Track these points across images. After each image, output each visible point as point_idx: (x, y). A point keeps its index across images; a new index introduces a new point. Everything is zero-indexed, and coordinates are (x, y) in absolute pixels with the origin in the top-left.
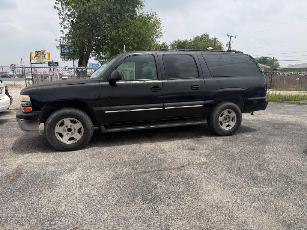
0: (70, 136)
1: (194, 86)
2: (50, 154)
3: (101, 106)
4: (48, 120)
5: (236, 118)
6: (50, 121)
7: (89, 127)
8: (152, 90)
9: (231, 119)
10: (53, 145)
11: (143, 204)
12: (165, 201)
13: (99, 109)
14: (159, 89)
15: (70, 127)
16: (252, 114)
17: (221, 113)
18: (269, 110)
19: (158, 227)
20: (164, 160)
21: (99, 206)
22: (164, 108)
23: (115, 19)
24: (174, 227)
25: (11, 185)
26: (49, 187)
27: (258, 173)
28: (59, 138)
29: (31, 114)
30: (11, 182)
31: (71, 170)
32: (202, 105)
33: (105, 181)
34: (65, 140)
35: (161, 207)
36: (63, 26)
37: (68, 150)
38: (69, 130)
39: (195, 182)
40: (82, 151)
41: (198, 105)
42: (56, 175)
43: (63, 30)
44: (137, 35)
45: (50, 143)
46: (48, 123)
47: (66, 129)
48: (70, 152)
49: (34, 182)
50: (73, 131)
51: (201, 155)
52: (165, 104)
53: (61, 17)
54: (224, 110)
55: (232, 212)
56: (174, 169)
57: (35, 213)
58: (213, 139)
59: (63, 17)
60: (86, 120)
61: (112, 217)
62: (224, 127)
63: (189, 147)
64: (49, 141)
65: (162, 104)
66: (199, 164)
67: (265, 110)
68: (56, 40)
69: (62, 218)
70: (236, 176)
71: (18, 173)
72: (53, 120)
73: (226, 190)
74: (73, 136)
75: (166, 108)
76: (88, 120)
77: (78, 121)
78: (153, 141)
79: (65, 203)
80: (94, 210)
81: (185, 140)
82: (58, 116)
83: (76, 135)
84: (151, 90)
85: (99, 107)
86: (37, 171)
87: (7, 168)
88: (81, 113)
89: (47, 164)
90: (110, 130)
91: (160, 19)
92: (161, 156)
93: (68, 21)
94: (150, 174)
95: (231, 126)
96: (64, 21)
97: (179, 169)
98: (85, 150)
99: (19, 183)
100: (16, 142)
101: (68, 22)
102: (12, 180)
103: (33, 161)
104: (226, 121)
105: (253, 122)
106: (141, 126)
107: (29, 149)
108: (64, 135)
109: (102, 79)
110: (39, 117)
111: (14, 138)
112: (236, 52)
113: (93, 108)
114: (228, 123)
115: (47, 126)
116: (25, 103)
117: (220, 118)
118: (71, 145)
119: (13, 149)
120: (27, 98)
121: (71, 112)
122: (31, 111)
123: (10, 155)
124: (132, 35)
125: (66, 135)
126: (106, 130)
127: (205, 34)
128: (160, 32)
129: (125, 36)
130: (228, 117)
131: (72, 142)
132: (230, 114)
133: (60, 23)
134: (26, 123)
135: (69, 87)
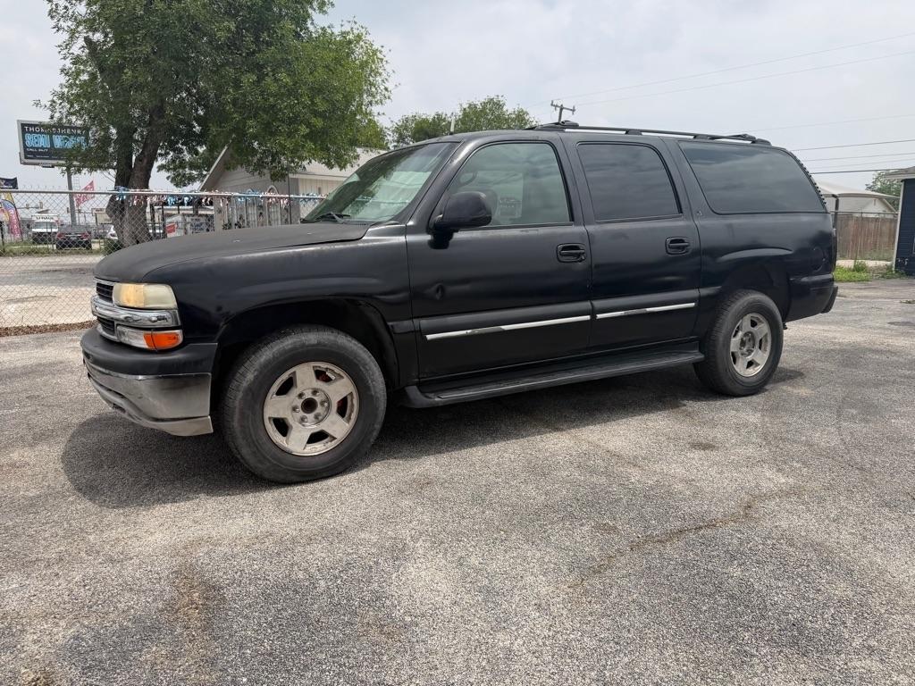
0: (310, 427)
1: (672, 242)
2: (250, 497)
3: (412, 318)
4: (244, 375)
5: (769, 339)
6: (250, 376)
7: (377, 390)
8: (560, 257)
9: (758, 344)
10: (260, 465)
13: (405, 325)
14: (579, 255)
15: (311, 396)
17: (736, 327)
20: (666, 491)
22: (593, 316)
23: (249, 38)
25: (223, 647)
26: (382, 633)
28: (277, 437)
29: (177, 356)
32: (694, 304)
33: (565, 588)
34: (297, 443)
36: (68, 55)
37: (305, 479)
38: (309, 406)
44: (320, 91)
45: (247, 457)
46: (245, 384)
47: (299, 402)
49: (307, 622)
50: (319, 409)
52: (598, 304)
54: (742, 318)
56: (734, 518)
60: (366, 367)
62: (740, 368)
63: (688, 439)
65: (586, 305)
66: (784, 493)
67: (832, 310)
72: (261, 373)
74: (324, 426)
75: (599, 316)
76: (375, 369)
77: (341, 372)
82: (278, 358)
83: (333, 423)
84: (559, 260)
85: (408, 319)
88: (351, 345)
90: (438, 399)
91: (382, 49)
92: (637, 475)
95: (757, 365)
97: (748, 517)
98: (364, 471)
102: (208, 623)
104: (745, 350)
106: (525, 377)
107: (147, 485)
108: (294, 426)
109: (411, 223)
110: (210, 364)
111: (43, 448)
112: (753, 142)
113: (390, 324)
114: (749, 355)
115: (240, 395)
116: (153, 315)
117: (733, 340)
118: (317, 458)
119: (80, 490)
120: (163, 295)
121: (322, 340)
122: (178, 344)
123: (94, 517)
124: (303, 90)
125: (300, 423)
126: (425, 399)
127: (492, 99)
128: (382, 87)
129: (283, 94)
130: (750, 337)
131: (319, 448)
132: (755, 329)
133: (59, 46)
134: (163, 389)
135: (313, 252)
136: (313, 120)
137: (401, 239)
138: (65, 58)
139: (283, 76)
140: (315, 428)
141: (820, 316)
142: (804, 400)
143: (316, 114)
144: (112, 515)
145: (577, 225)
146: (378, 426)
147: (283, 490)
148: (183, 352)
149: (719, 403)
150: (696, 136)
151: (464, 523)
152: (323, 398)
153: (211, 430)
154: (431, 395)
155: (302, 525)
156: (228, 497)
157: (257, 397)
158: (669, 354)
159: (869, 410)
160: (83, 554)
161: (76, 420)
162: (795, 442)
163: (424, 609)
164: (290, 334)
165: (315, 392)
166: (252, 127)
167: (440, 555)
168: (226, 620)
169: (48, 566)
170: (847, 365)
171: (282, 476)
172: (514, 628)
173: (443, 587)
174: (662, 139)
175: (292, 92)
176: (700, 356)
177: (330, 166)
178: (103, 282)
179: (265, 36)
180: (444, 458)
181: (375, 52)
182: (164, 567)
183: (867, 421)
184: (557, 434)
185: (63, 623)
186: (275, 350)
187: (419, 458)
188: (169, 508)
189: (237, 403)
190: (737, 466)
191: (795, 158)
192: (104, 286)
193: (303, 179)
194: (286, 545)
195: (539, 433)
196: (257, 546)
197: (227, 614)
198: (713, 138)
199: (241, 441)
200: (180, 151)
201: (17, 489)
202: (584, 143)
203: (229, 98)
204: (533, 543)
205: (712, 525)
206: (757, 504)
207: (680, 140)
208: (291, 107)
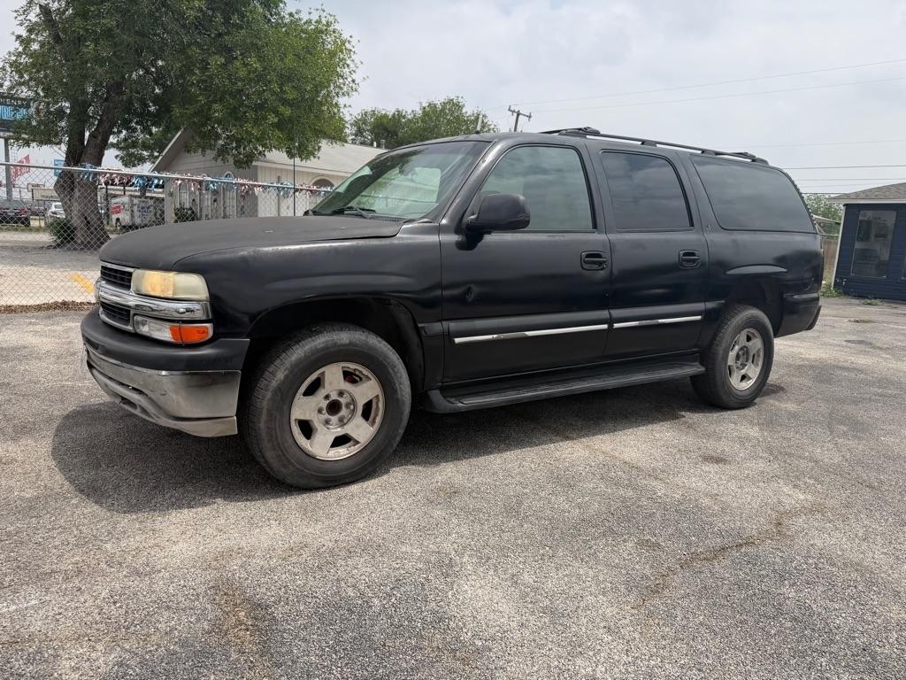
0: (336, 430)
1: (684, 255)
2: (272, 503)
3: (441, 320)
4: (273, 374)
5: (762, 354)
6: (280, 376)
7: (404, 394)
9: (751, 358)
10: (283, 470)
13: (437, 327)
14: (601, 263)
15: (337, 398)
17: (734, 341)
22: (611, 326)
23: (219, 18)
28: (302, 440)
29: (206, 351)
32: (699, 317)
34: (321, 447)
38: (334, 407)
44: (289, 79)
45: (271, 461)
46: (274, 384)
47: (324, 404)
50: (344, 412)
52: (616, 313)
54: (740, 332)
60: (396, 370)
62: (735, 381)
65: (604, 314)
71: (247, 607)
72: (291, 372)
74: (348, 430)
75: (616, 325)
77: (369, 374)
78: (561, 434)
82: (309, 357)
83: (358, 427)
84: (583, 268)
85: (438, 321)
87: (165, 586)
88: (381, 346)
89: (318, 552)
90: (461, 404)
91: (351, 40)
95: (750, 378)
98: (385, 477)
100: (60, 459)
102: (265, 647)
103: (239, 541)
104: (740, 365)
106: (542, 384)
107: (155, 488)
108: (319, 429)
109: (444, 222)
110: (240, 361)
111: (28, 442)
112: (753, 161)
113: (420, 325)
114: (743, 368)
115: (269, 395)
116: (182, 306)
117: (730, 354)
118: (341, 463)
119: (82, 491)
120: (194, 285)
121: (353, 340)
122: (207, 338)
123: (104, 522)
124: (272, 76)
125: (324, 425)
126: (447, 404)
127: (452, 100)
128: (350, 79)
129: (251, 80)
130: (745, 351)
131: (343, 452)
132: (750, 343)
133: (16, 11)
134: (190, 387)
135: (349, 247)
136: (281, 109)
137: (433, 238)
138: (21, 25)
139: (252, 61)
140: (340, 431)
141: (804, 333)
142: (794, 416)
143: (285, 102)
144: (125, 521)
145: (600, 232)
146: (401, 431)
147: (304, 496)
148: (212, 347)
149: (715, 415)
150: (703, 151)
151: (506, 536)
152: (349, 400)
153: (236, 432)
154: (453, 400)
155: (336, 535)
156: (248, 503)
157: (286, 397)
158: (672, 367)
159: (858, 428)
160: (103, 566)
161: (58, 411)
162: (800, 457)
163: (492, 631)
164: (321, 332)
165: (341, 394)
166: (218, 111)
167: (491, 572)
168: (282, 643)
169: (67, 579)
170: (822, 381)
171: (303, 482)
172: (591, 653)
173: (504, 607)
174: (676, 152)
175: (260, 78)
176: (702, 369)
177: (291, 155)
178: (109, 266)
179: (235, 19)
180: (464, 465)
181: (343, 43)
182: (198, 581)
183: (860, 438)
184: (569, 443)
185: (100, 647)
186: (307, 347)
187: (438, 464)
188: (186, 514)
189: (265, 404)
190: (754, 482)
191: (790, 178)
192: (111, 270)
193: (261, 167)
194: (325, 560)
195: (552, 441)
196: (294, 559)
197: (282, 636)
198: (717, 154)
199: (266, 444)
200: (134, 130)
201: (11, 490)
202: (606, 151)
203: (194, 79)
204: (582, 560)
205: (749, 543)
206: (785, 521)
207: (691, 154)
208: (260, 94)
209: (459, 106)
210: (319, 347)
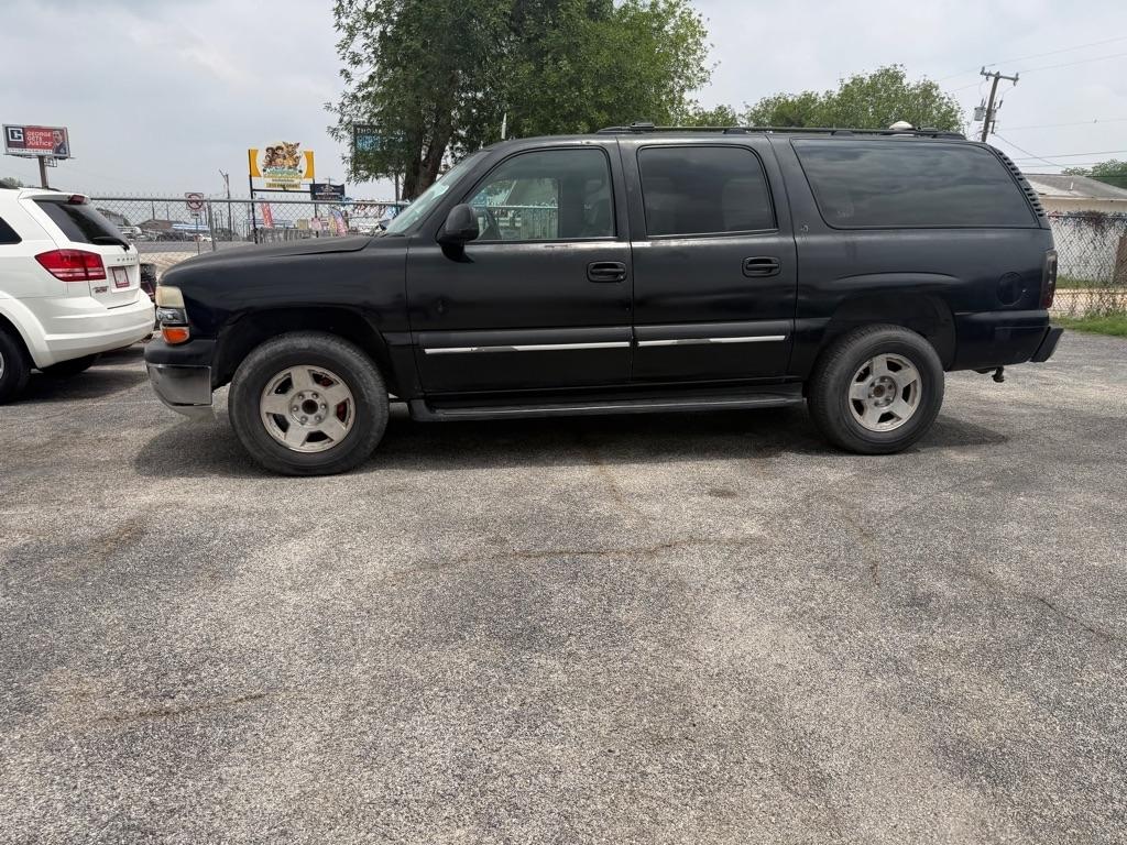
0: (310, 427)
1: (752, 262)
2: (247, 481)
3: (410, 331)
5: (919, 388)
6: (246, 373)
7: (372, 398)
8: (591, 277)
9: (901, 392)
10: (257, 455)
11: (487, 647)
12: (561, 644)
13: (406, 338)
14: (617, 274)
15: (311, 398)
16: (998, 378)
17: (861, 370)
18: (1098, 369)
19: (507, 719)
20: (610, 523)
21: (347, 641)
22: (634, 342)
23: (530, 22)
24: (560, 722)
25: (102, 565)
26: (212, 577)
27: (940, 585)
28: (275, 431)
29: (185, 349)
30: (105, 557)
31: (294, 533)
32: (783, 337)
33: (390, 573)
34: (295, 440)
35: (543, 662)
36: (348, 54)
37: (301, 473)
38: (310, 407)
39: (689, 595)
40: (348, 477)
41: (769, 333)
42: (243, 544)
43: (350, 69)
44: (610, 78)
45: (247, 446)
46: (241, 380)
47: (299, 402)
48: (309, 480)
49: (172, 561)
50: (320, 411)
51: (749, 513)
52: (643, 329)
53: (344, 21)
54: (871, 358)
55: (780, 699)
56: (635, 552)
57: (149, 645)
58: (819, 464)
59: (350, 21)
60: (361, 375)
61: (375, 677)
62: (870, 422)
63: (719, 485)
64: (244, 440)
65: (627, 329)
66: (732, 541)
68: (328, 107)
69: (222, 665)
70: (852, 588)
71: (134, 532)
72: (255, 370)
73: (790, 630)
74: (322, 428)
75: (641, 343)
76: (371, 378)
77: (337, 378)
78: (595, 460)
79: (246, 626)
80: (325, 651)
81: (715, 462)
82: (270, 358)
83: (331, 426)
84: (588, 278)
85: (407, 331)
86: (191, 528)
87: (105, 516)
88: (345, 352)
89: (227, 512)
90: (443, 414)
91: (701, 18)
92: (605, 507)
93: (367, 35)
94: (543, 560)
95: (899, 419)
96: (351, 36)
97: (651, 553)
98: (360, 475)
99: (129, 560)
100: (154, 442)
101: (366, 41)
102: (112, 551)
103: (190, 499)
104: (881, 399)
105: (1013, 410)
107: (186, 464)
108: (293, 424)
110: (209, 358)
113: (385, 335)
114: (886, 405)
115: (237, 389)
116: (171, 313)
117: (855, 384)
118: (314, 456)
119: (138, 461)
120: (175, 296)
121: (314, 346)
122: (186, 339)
123: (125, 479)
125: (300, 422)
126: (428, 413)
128: (698, 67)
130: (888, 383)
131: (316, 447)
132: (897, 373)
134: (172, 376)
137: (401, 251)
139: (564, 63)
140: (314, 429)
143: (599, 107)
144: (137, 480)
145: (621, 240)
148: (190, 347)
152: (323, 401)
154: (436, 410)
164: (284, 337)
165: (314, 394)
169: (59, 504)
171: (279, 468)
176: (803, 400)
186: (268, 351)
194: (227, 516)
196: (206, 513)
197: (129, 548)
201: (98, 455)
209: (895, 77)
210: (279, 350)
